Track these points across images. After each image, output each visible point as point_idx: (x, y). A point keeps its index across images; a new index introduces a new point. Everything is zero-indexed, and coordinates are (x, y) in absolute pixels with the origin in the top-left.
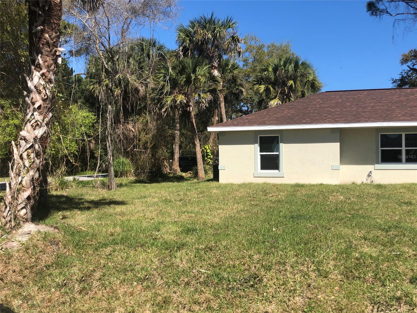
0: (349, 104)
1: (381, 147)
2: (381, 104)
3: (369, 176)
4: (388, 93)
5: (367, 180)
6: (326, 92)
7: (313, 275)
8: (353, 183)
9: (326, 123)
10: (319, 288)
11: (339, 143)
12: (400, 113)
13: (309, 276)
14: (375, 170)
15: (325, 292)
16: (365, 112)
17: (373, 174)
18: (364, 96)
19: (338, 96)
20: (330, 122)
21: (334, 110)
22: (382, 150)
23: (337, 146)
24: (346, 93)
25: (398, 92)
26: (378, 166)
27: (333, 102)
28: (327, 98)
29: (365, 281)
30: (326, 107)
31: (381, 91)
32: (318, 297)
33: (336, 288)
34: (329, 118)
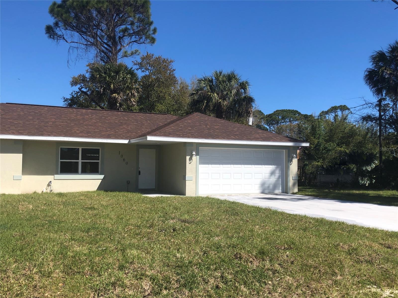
0: (31, 118)
1: (60, 160)
2: (61, 120)
3: (49, 185)
4: (67, 112)
5: (47, 189)
6: (7, 103)
7: (37, 277)
8: (35, 193)
9: (9, 134)
10: (44, 287)
11: (21, 155)
12: (78, 130)
13: (32, 279)
14: (54, 179)
15: (51, 289)
16: (47, 126)
17: (52, 184)
18: (44, 111)
19: (20, 109)
20: (13, 134)
21: (17, 122)
22: (61, 162)
23: (20, 156)
24: (27, 107)
25: (75, 111)
26: (57, 176)
27: (15, 114)
28: (9, 110)
29: (84, 274)
30: (9, 119)
31: (59, 108)
32: (45, 295)
33: (60, 284)
34: (13, 129)
